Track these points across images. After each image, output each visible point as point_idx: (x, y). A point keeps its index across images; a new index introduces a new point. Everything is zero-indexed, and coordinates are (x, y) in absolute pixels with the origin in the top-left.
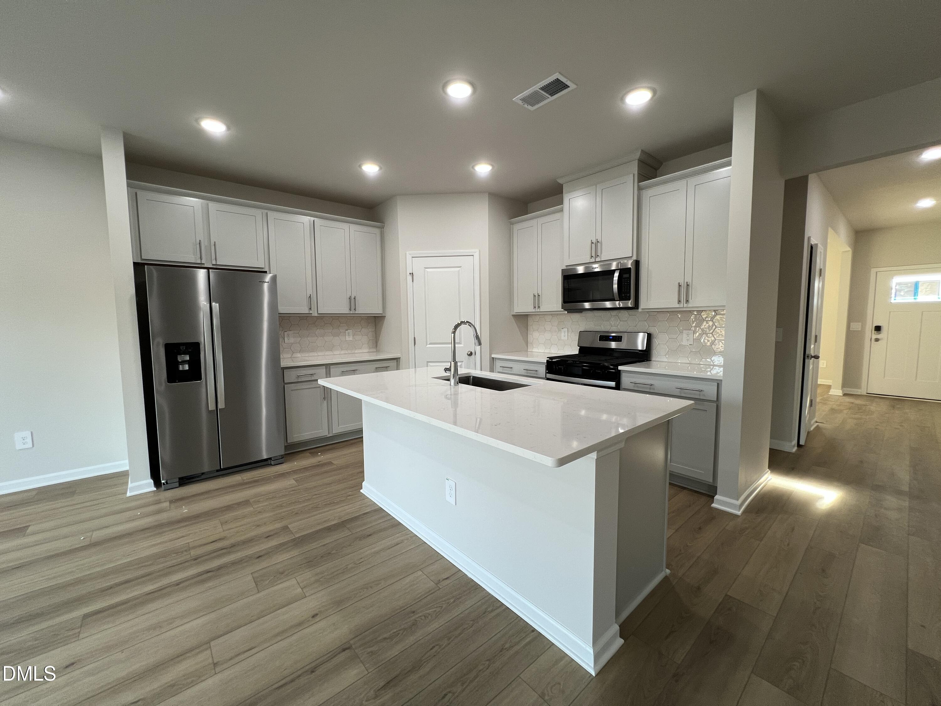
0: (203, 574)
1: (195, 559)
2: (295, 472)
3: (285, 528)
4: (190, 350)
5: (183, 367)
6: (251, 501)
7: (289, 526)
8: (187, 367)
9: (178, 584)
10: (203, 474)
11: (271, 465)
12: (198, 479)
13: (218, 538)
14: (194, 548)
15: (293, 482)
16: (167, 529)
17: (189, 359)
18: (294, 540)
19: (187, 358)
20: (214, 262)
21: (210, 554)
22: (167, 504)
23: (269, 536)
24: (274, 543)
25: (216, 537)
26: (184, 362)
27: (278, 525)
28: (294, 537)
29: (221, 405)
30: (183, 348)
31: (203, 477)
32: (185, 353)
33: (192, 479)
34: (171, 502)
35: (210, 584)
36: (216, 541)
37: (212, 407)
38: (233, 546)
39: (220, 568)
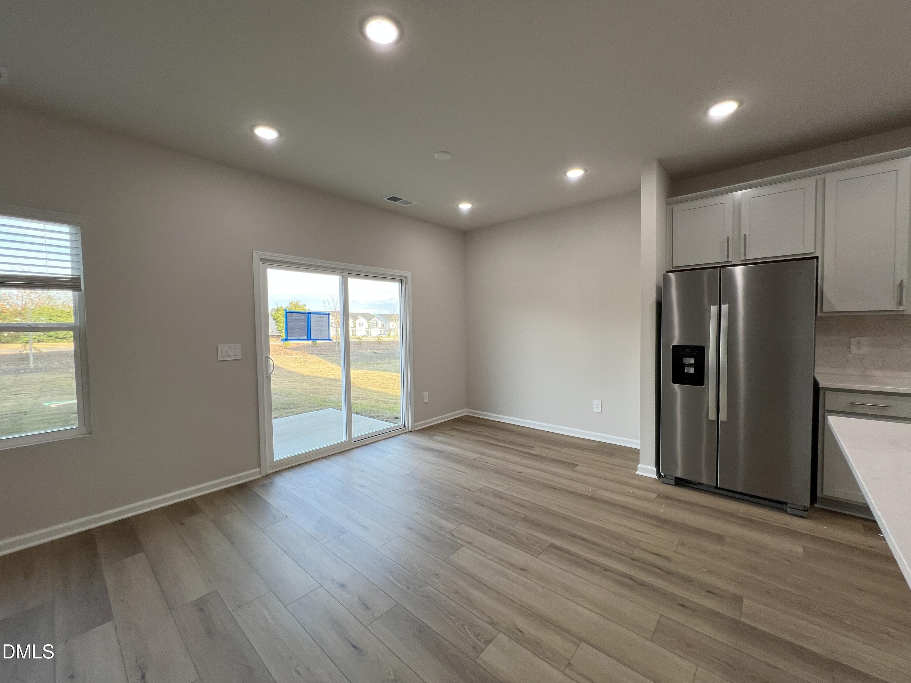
0: (627, 578)
1: (633, 560)
2: (814, 539)
3: (738, 600)
4: (695, 354)
5: (688, 370)
6: (727, 539)
7: (745, 600)
8: (692, 370)
9: (605, 570)
10: (700, 484)
11: (785, 511)
12: (695, 486)
13: (664, 555)
14: (641, 549)
15: (800, 550)
16: (638, 518)
17: (693, 363)
18: (736, 621)
19: (692, 361)
20: (742, 258)
21: (647, 564)
22: (654, 496)
23: (710, 592)
24: (709, 603)
25: (663, 552)
26: (690, 365)
27: (733, 589)
28: (738, 618)
29: (723, 417)
30: (689, 351)
31: (699, 487)
32: (690, 357)
33: (688, 483)
34: (659, 496)
35: (624, 592)
36: (660, 556)
37: (712, 416)
38: (670, 573)
39: (642, 584)
